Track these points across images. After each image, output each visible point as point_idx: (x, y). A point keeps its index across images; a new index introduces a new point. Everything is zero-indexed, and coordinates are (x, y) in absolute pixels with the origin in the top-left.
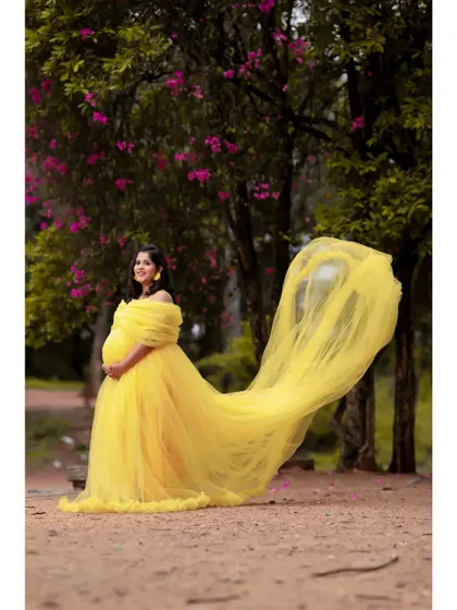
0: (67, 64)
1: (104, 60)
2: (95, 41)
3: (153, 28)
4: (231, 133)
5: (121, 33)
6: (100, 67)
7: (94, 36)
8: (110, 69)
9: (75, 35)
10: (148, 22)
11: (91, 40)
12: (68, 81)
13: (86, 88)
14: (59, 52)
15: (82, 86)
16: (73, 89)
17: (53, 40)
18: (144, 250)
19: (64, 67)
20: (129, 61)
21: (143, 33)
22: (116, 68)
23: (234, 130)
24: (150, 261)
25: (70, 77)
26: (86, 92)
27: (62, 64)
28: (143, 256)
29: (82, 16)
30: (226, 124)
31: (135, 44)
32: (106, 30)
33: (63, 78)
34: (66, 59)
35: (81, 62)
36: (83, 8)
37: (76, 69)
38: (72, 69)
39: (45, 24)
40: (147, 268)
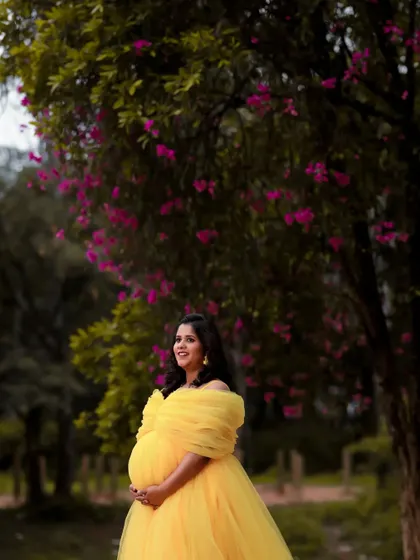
0: (121, 88)
1: (165, 77)
2: (153, 54)
3: (225, 32)
4: (338, 160)
5: (185, 40)
6: (161, 88)
7: (151, 48)
8: (174, 88)
9: (127, 49)
10: (219, 26)
11: (147, 53)
12: (122, 109)
13: (144, 115)
14: (110, 73)
15: (140, 113)
16: (128, 118)
17: (100, 58)
18: (186, 322)
19: (117, 91)
20: (197, 75)
21: (212, 38)
22: (181, 87)
23: (341, 156)
24: (193, 335)
25: (126, 103)
26: (145, 120)
27: (113, 87)
28: (184, 330)
29: (135, 26)
30: (330, 149)
31: (203, 54)
32: (165, 40)
33: (117, 106)
34: (119, 81)
35: (139, 83)
36: (136, 15)
37: (132, 92)
38: (127, 92)
39: (92, 40)
40: (191, 346)
